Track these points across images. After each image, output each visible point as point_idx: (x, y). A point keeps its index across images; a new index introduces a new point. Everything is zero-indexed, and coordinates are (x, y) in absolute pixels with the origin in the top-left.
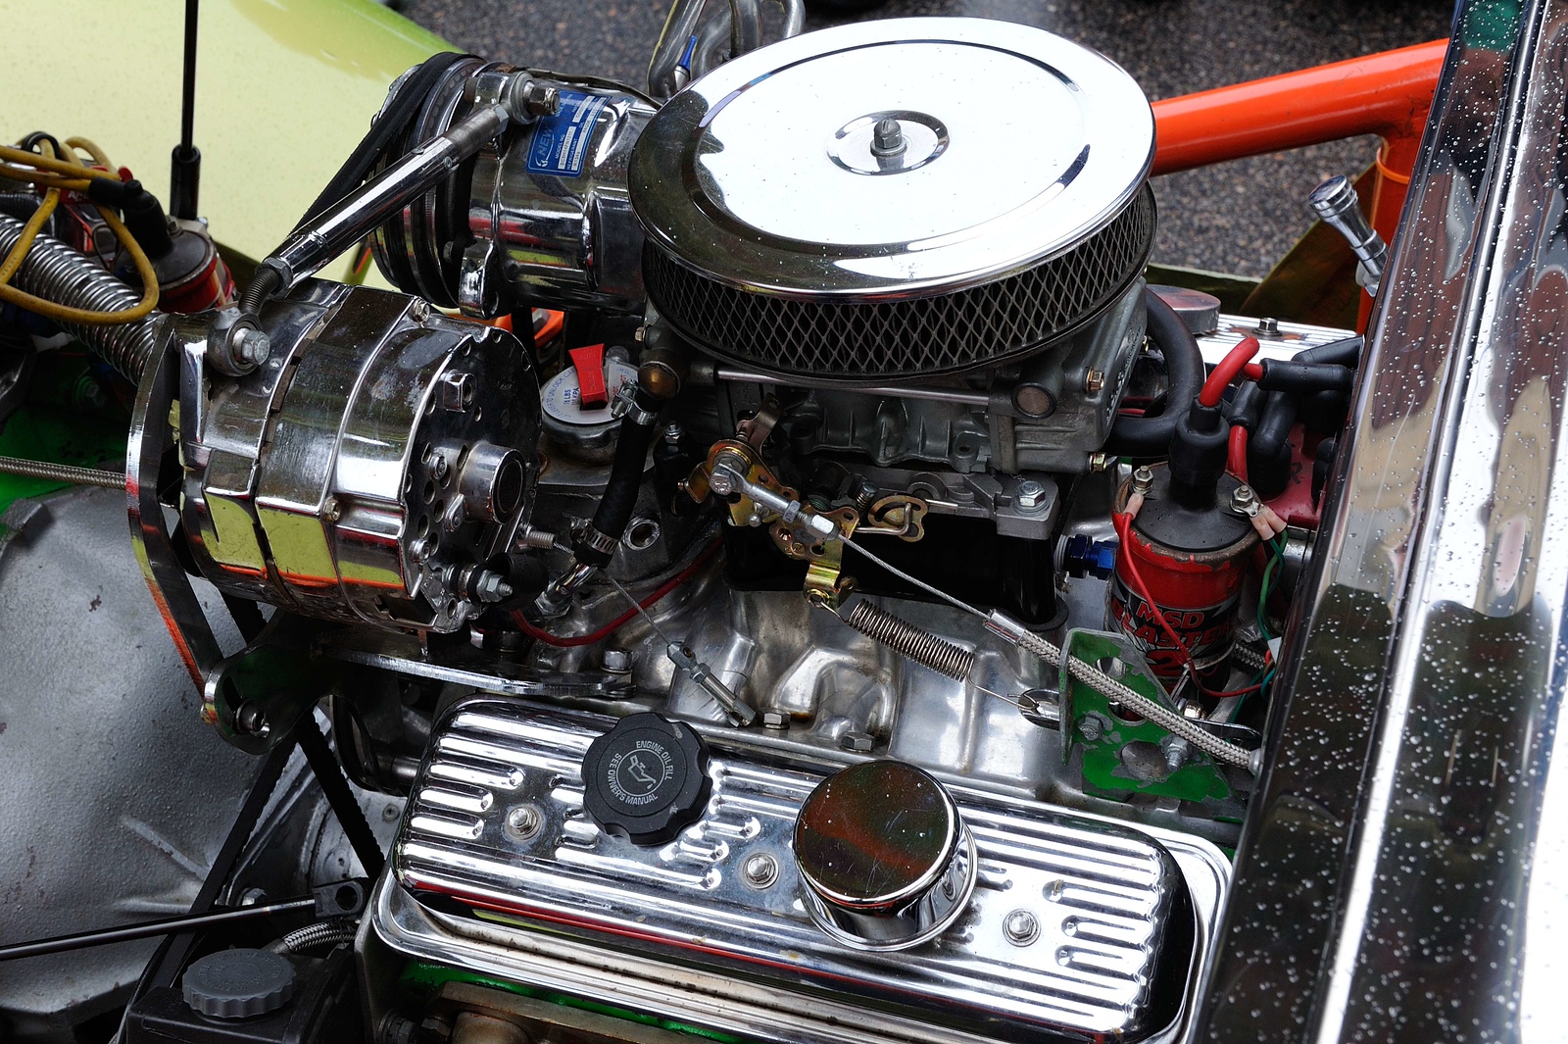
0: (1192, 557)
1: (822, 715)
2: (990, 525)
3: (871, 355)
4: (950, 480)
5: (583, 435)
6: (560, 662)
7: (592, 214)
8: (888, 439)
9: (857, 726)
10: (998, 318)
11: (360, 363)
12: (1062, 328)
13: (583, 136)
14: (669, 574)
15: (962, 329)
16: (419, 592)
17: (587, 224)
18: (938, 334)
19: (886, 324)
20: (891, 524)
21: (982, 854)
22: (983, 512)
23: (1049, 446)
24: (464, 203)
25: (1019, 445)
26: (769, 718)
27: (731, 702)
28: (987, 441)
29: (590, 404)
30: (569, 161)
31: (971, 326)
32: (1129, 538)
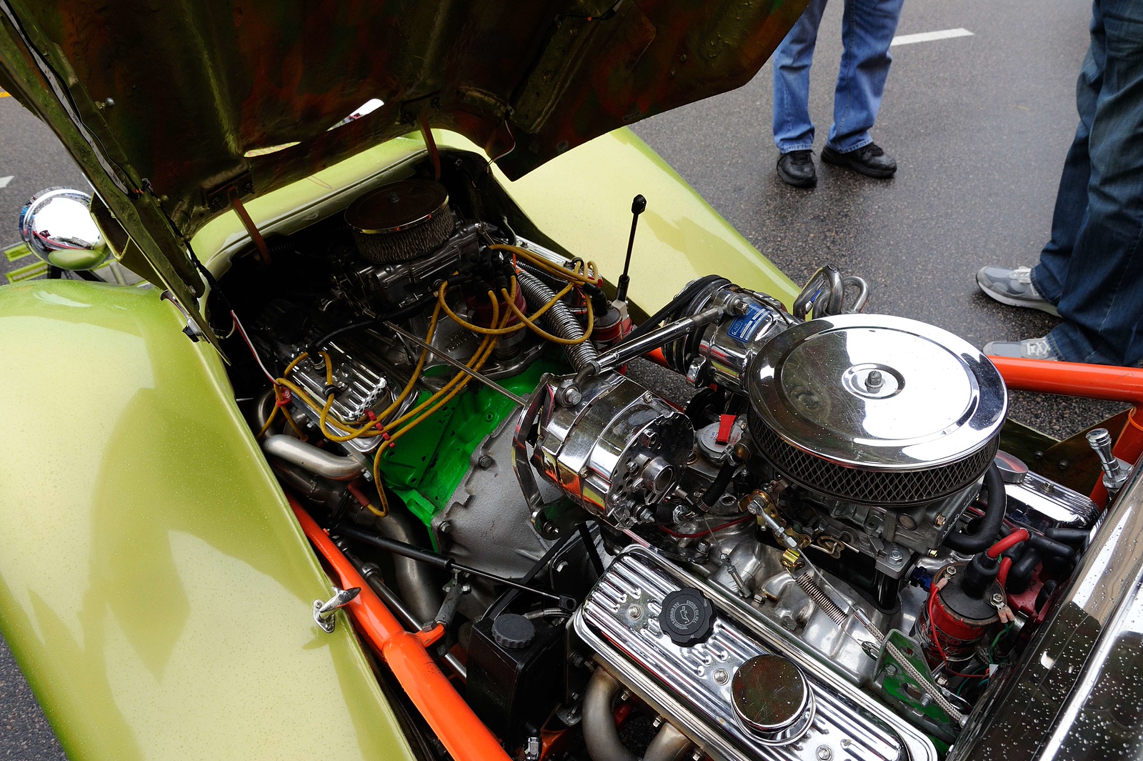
0: (962, 619)
1: (780, 603)
2: (874, 561)
3: (831, 483)
4: (861, 535)
5: (712, 455)
6: (680, 540)
7: (748, 357)
8: (839, 506)
9: (793, 616)
10: (896, 487)
11: (613, 416)
12: (928, 498)
13: (754, 326)
14: (737, 517)
15: (877, 486)
16: (611, 515)
17: (746, 361)
18: (865, 485)
19: (841, 474)
20: (827, 547)
21: (818, 712)
22: (872, 555)
23: (911, 538)
24: (700, 337)
25: (897, 533)
26: (757, 596)
27: (742, 586)
28: (883, 524)
29: (720, 442)
30: (745, 336)
31: (882, 487)
32: (934, 598)
